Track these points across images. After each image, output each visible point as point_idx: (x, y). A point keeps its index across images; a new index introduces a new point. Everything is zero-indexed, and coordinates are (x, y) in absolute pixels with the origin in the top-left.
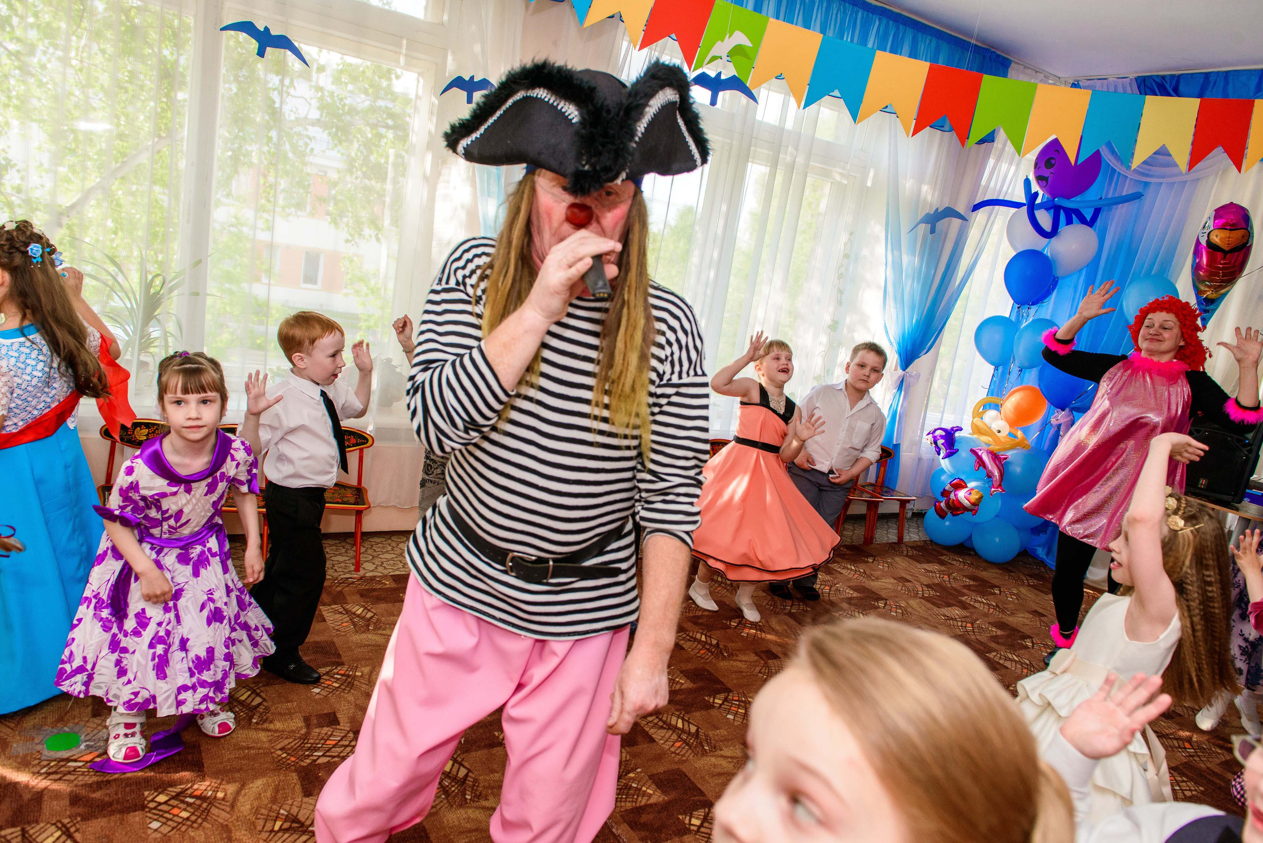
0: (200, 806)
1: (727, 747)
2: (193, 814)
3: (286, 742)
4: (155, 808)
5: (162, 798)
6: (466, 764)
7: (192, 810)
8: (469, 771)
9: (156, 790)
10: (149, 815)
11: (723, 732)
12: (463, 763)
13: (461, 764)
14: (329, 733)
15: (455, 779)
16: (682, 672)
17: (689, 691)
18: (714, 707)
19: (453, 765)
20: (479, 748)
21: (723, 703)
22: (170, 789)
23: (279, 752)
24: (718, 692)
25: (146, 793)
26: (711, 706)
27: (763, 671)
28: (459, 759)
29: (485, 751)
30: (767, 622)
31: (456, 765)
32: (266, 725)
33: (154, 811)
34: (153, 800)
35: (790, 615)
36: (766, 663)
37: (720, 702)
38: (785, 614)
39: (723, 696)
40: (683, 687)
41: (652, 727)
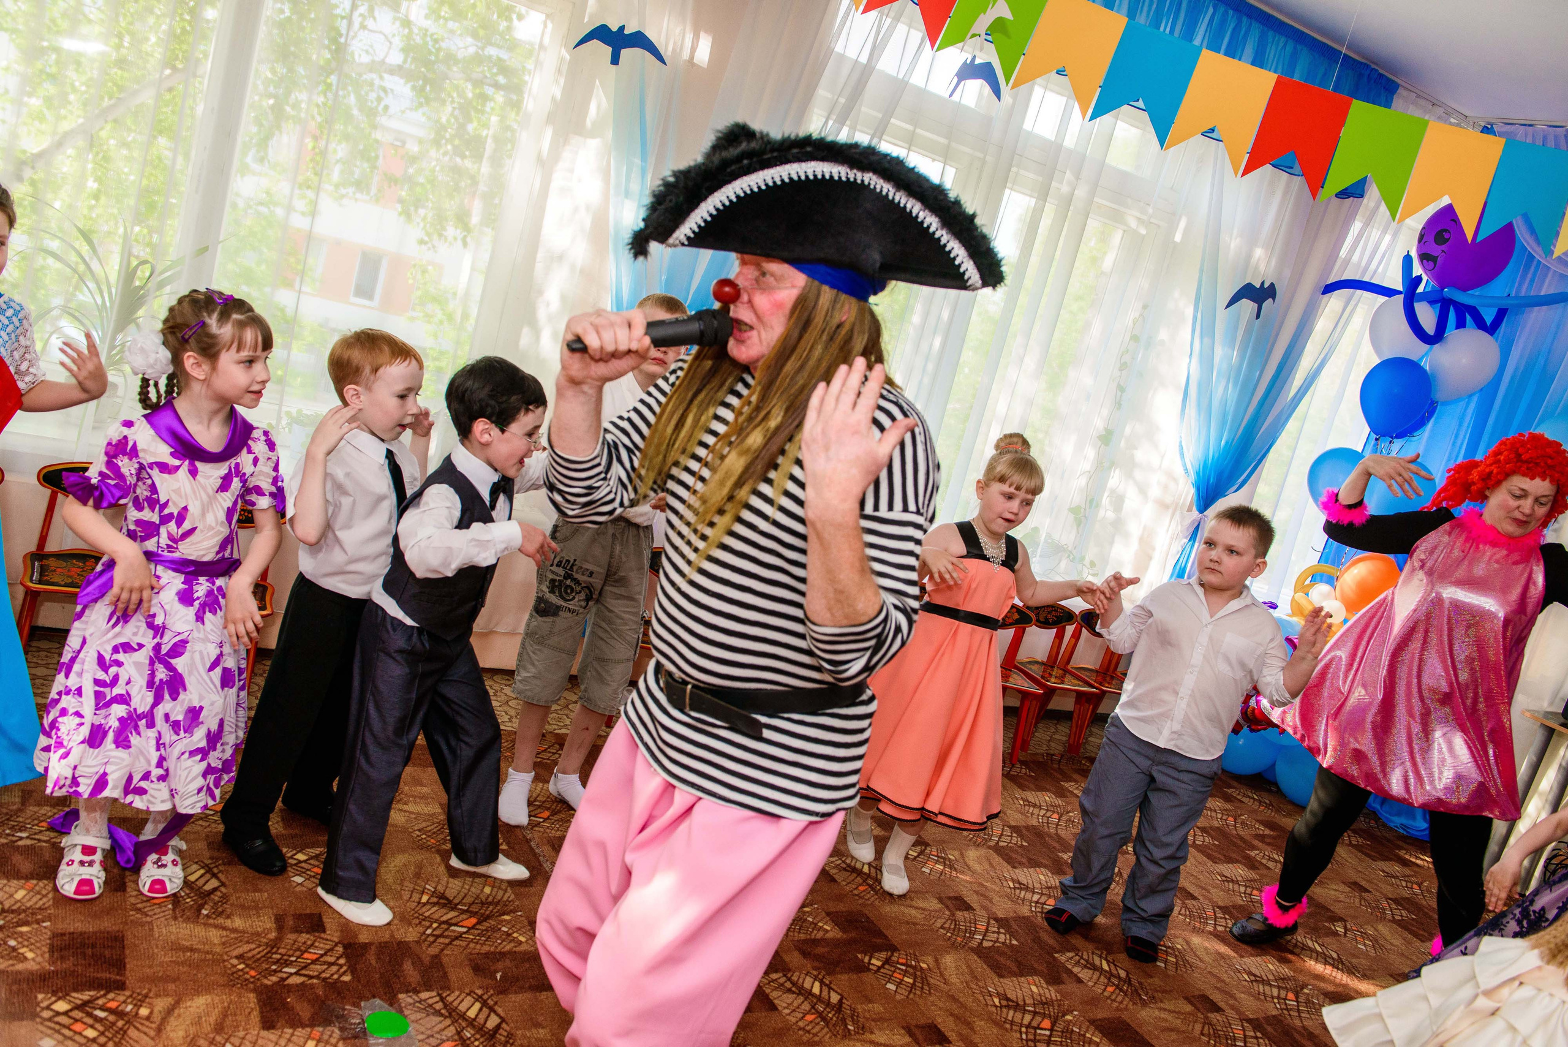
0: (114, 1024)
1: (880, 1030)
2: (102, 1034)
3: (246, 948)
4: (50, 1019)
5: (62, 1006)
6: (499, 1010)
7: (101, 1028)
8: (503, 1020)
9: (54, 993)
10: (41, 1027)
11: (878, 1008)
12: (496, 1008)
13: (492, 1009)
14: (309, 943)
15: (481, 1029)
16: (828, 914)
17: (835, 943)
18: (869, 970)
19: (481, 1010)
20: (522, 989)
21: (883, 966)
22: (74, 995)
23: (235, 961)
24: (879, 949)
25: (40, 996)
26: (864, 968)
27: (947, 925)
28: (491, 1002)
29: (529, 995)
30: (962, 855)
31: (485, 1011)
32: (220, 921)
33: (49, 1024)
34: (48, 1008)
35: (997, 849)
36: (953, 915)
37: (879, 963)
38: (990, 847)
39: (883, 955)
40: (829, 935)
41: (775, 989)
